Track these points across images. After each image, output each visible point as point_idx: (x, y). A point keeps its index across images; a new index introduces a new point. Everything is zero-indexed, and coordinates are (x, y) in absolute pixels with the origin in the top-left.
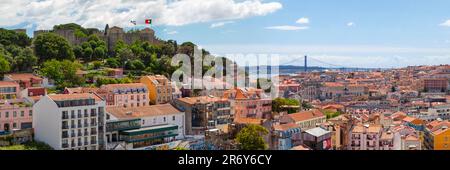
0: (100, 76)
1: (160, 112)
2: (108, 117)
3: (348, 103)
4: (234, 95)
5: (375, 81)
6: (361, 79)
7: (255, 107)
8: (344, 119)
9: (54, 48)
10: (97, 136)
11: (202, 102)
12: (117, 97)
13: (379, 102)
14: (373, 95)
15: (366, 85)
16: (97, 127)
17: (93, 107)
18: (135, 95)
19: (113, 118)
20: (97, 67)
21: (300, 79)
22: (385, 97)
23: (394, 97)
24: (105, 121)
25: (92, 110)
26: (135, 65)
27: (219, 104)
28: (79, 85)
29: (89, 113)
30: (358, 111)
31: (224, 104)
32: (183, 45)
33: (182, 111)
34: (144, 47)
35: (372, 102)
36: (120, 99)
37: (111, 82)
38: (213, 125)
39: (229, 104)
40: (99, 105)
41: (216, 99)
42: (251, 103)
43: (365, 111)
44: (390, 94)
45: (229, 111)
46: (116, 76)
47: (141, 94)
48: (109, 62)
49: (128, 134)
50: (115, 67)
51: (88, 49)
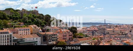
0: (15, 25)
1: (32, 37)
2: (14, 38)
3: (114, 36)
4: (59, 32)
5: (124, 28)
6: (119, 28)
7: (66, 36)
8: (97, 41)
9: (2, 16)
10: (9, 43)
11: (47, 34)
12: (19, 32)
13: (125, 36)
14: (123, 33)
15: (121, 30)
16: (9, 41)
17: (8, 34)
18: (26, 31)
19: (15, 38)
20: (15, 22)
21: (99, 27)
22: (127, 34)
23: (130, 34)
24: (12, 39)
25: (8, 35)
26: (29, 21)
27: (53, 35)
28: (8, 27)
29: (7, 36)
30: (116, 39)
31: (55, 35)
32: (46, 15)
33: (40, 37)
34: (33, 16)
35: (122, 35)
36: (20, 32)
37: (19, 27)
38: (50, 41)
39: (57, 35)
40: (10, 34)
41: (52, 33)
42: (65, 35)
43: (118, 39)
44: (129, 33)
45: (57, 37)
46: (21, 25)
47: (28, 31)
48: (20, 21)
49: (20, 43)
50: (21, 22)
51: (14, 16)
